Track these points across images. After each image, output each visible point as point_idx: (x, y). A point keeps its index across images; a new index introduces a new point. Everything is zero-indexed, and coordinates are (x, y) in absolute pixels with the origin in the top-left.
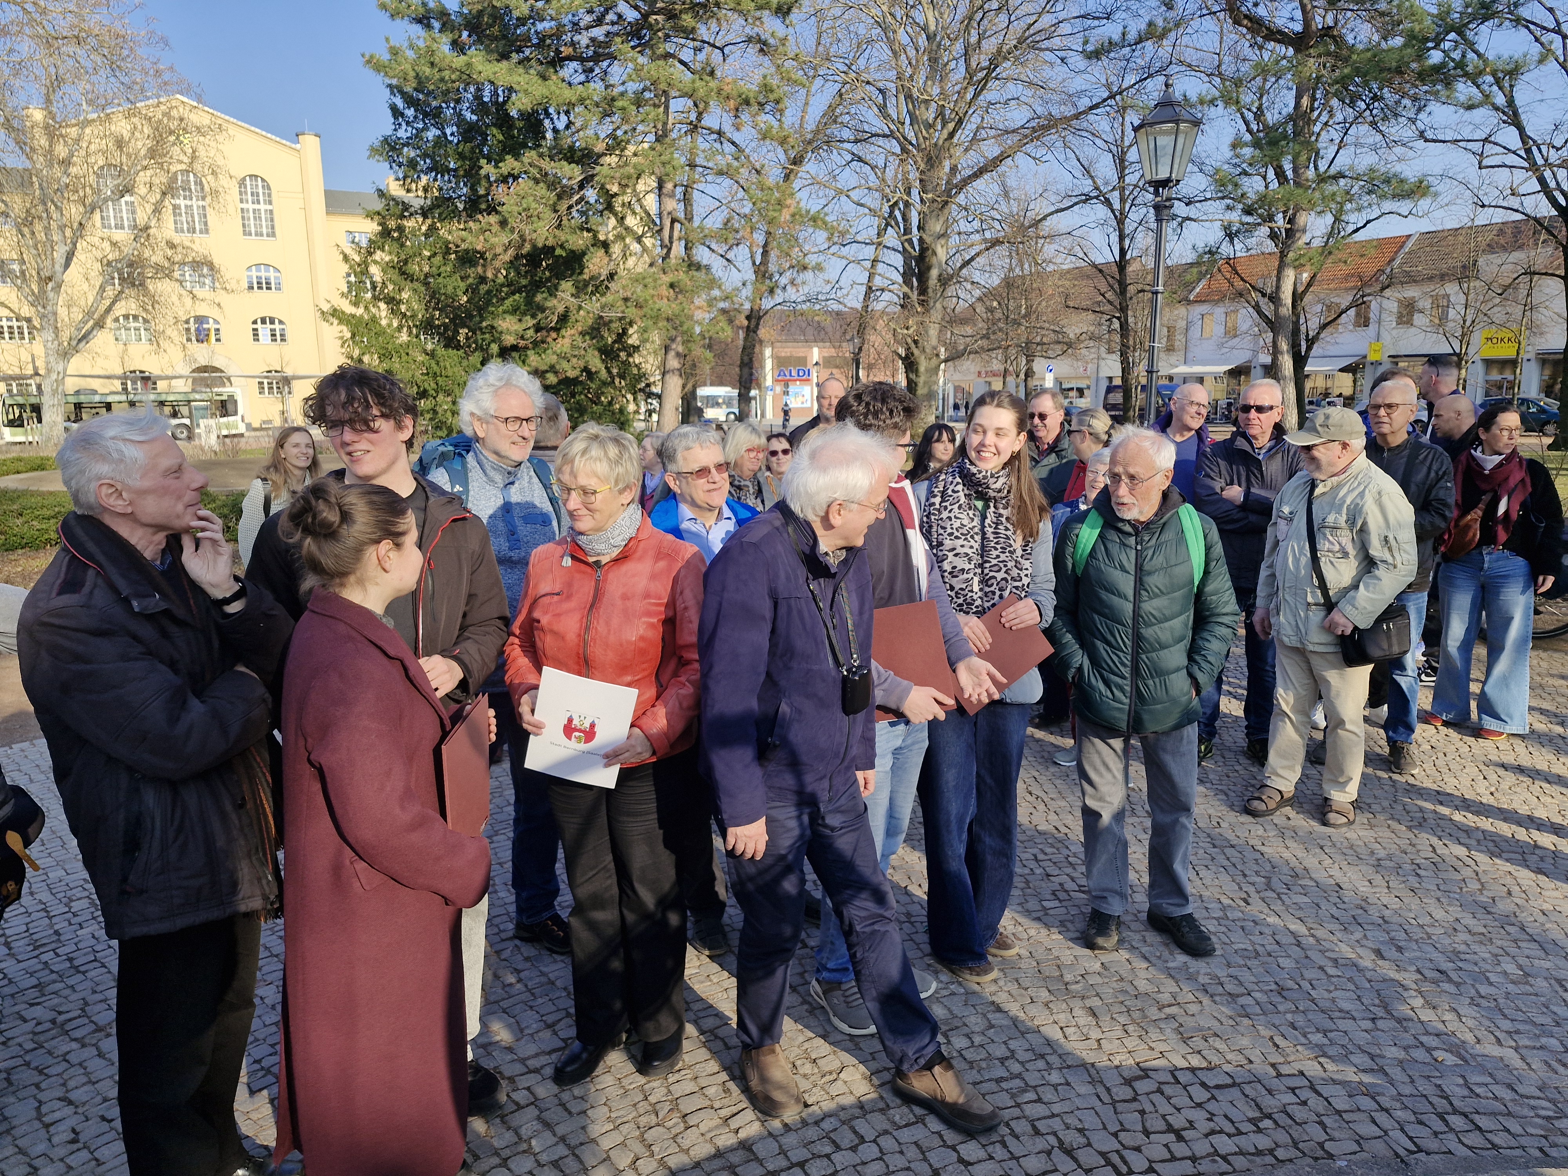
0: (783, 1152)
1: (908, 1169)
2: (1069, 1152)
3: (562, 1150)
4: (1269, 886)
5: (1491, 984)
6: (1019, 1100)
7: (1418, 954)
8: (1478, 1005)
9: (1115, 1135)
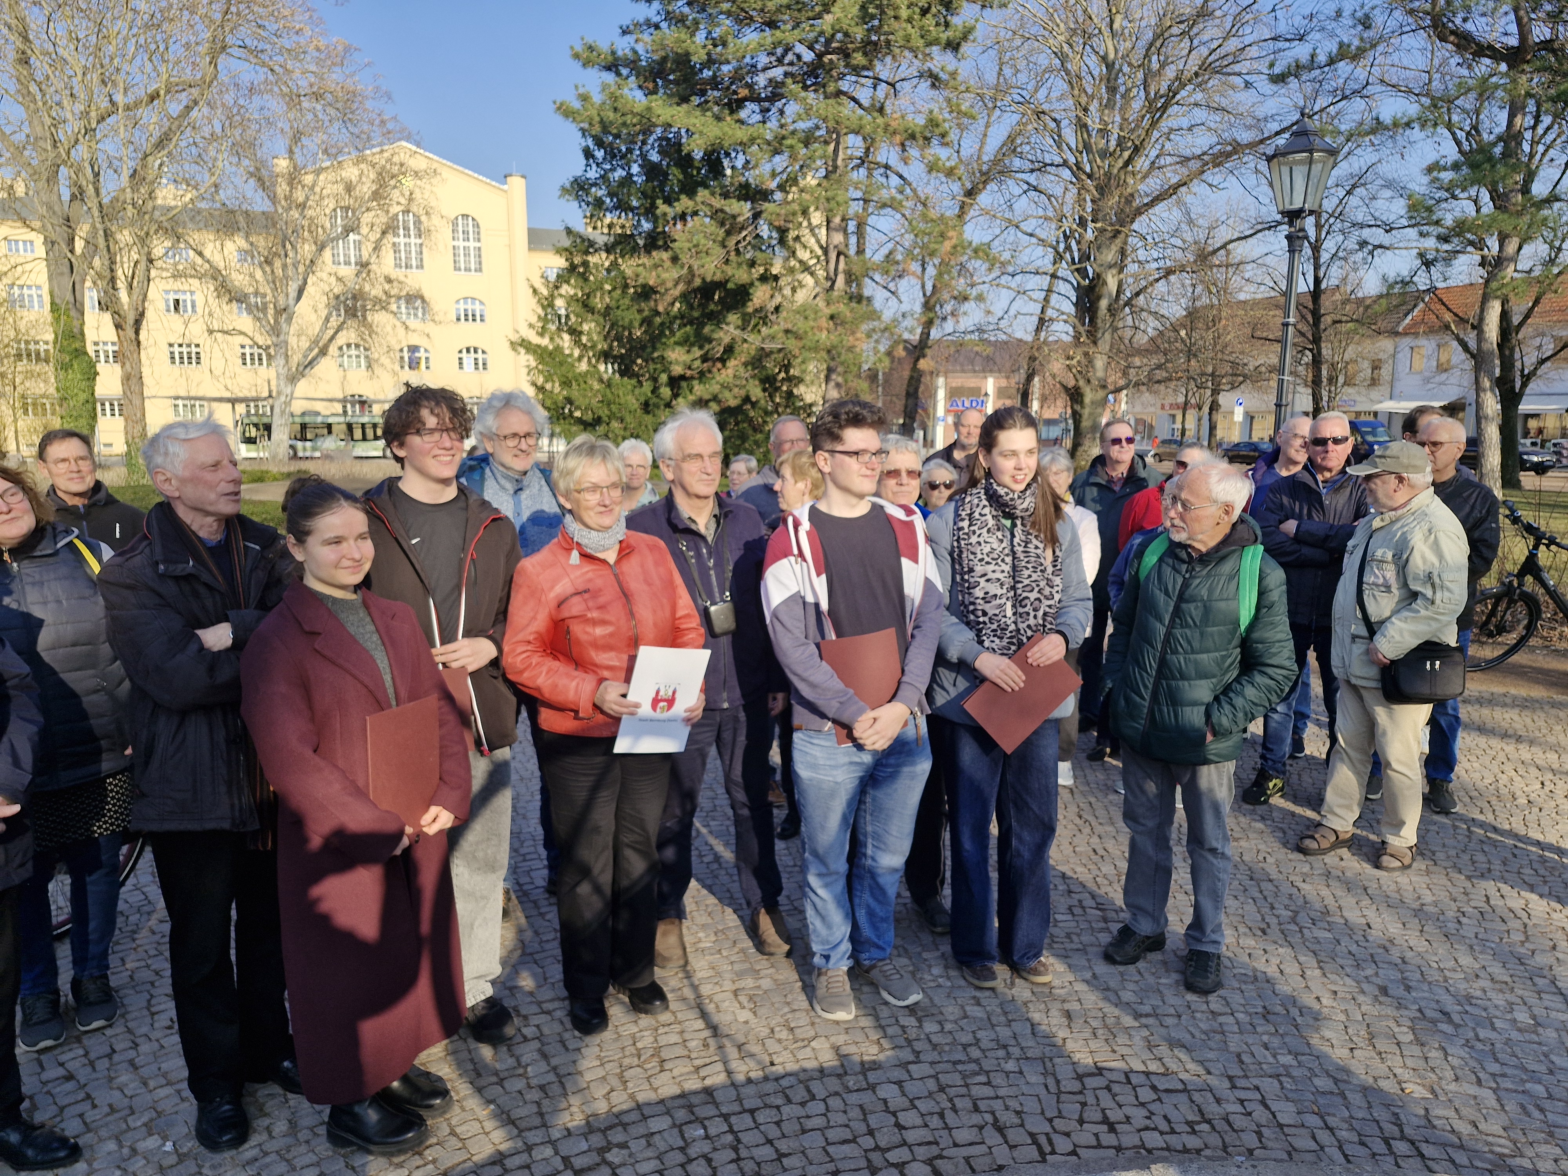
0: (739, 1100)
1: (847, 1126)
2: (1000, 1129)
3: (551, 1077)
4: (1293, 920)
5: (1494, 1029)
6: (969, 1081)
7: (1426, 995)
8: (1472, 1047)
9: (1050, 1121)
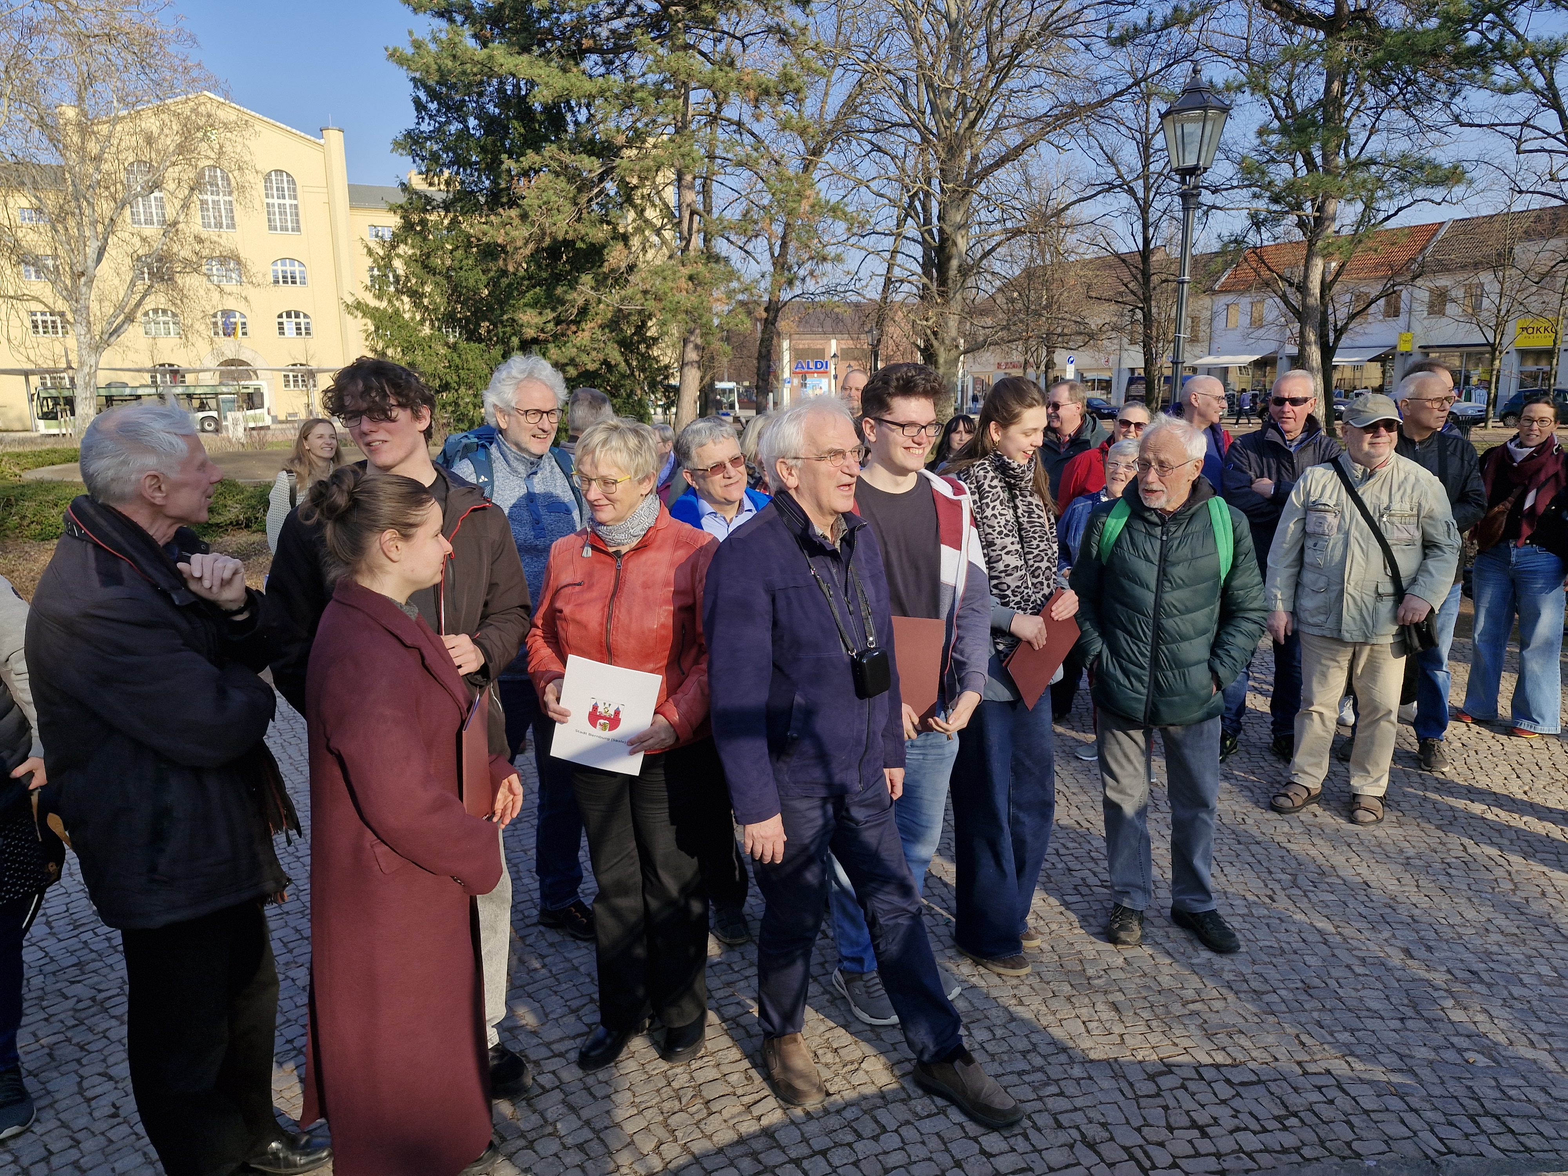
0: (805, 1140)
1: (930, 1159)
2: (1092, 1146)
3: (586, 1134)
4: (1295, 884)
5: (1524, 985)
6: (1041, 1094)
7: (1449, 954)
8: (1510, 1007)
9: (1139, 1130)
